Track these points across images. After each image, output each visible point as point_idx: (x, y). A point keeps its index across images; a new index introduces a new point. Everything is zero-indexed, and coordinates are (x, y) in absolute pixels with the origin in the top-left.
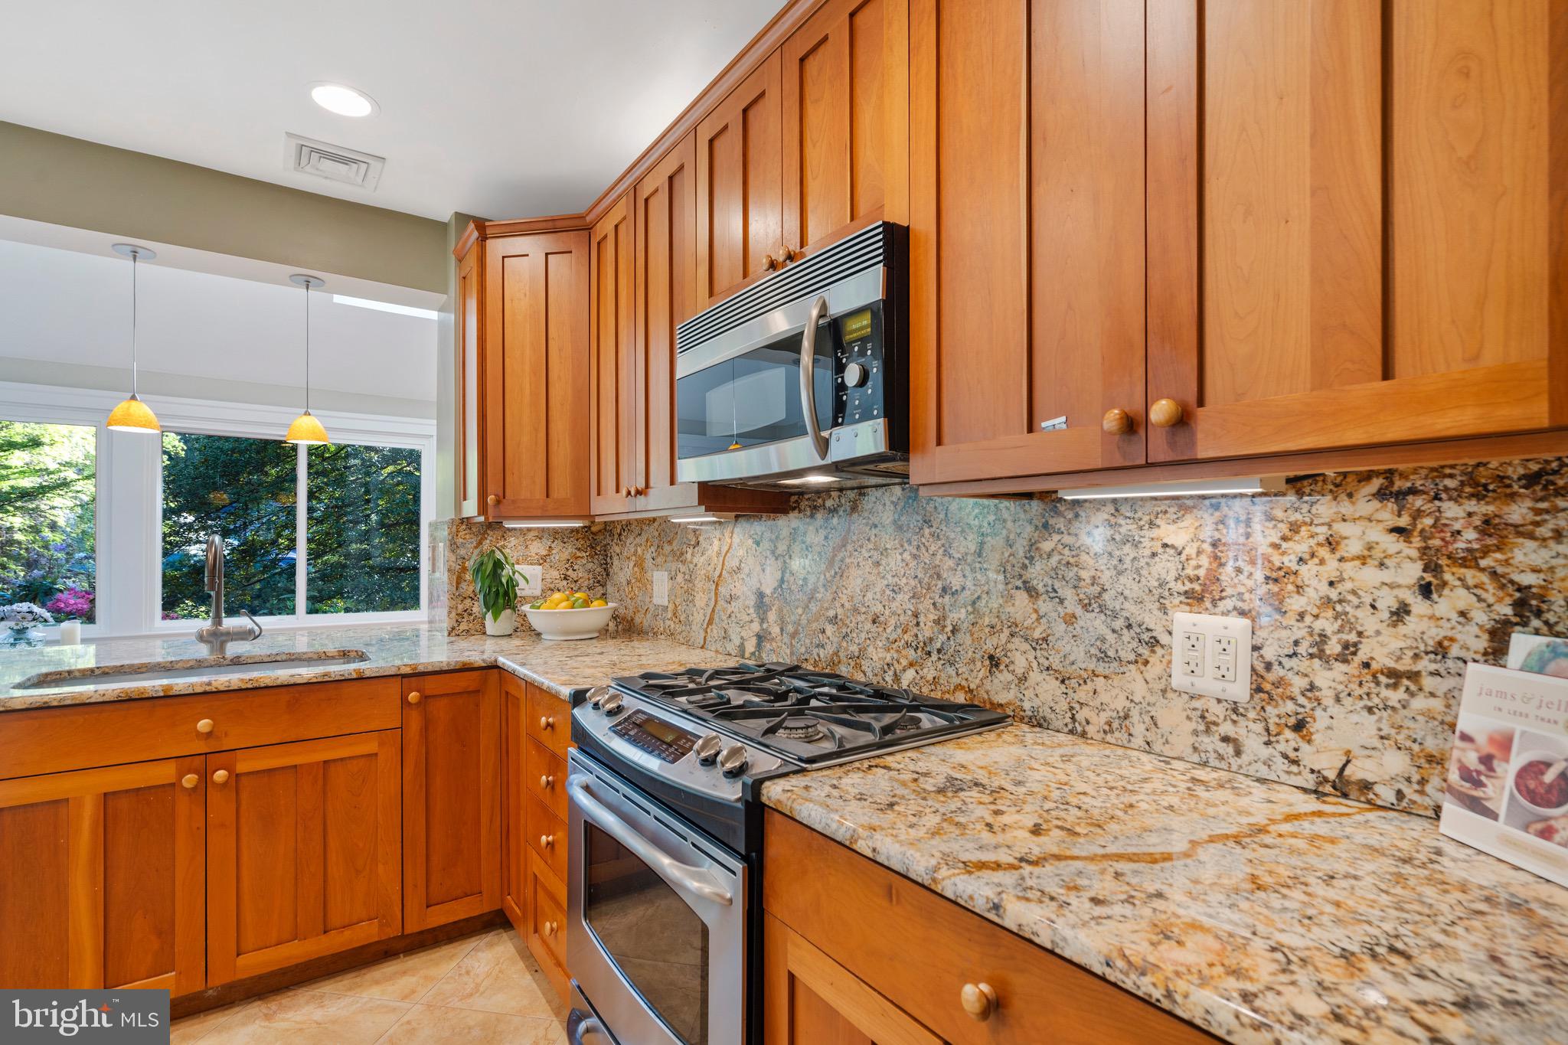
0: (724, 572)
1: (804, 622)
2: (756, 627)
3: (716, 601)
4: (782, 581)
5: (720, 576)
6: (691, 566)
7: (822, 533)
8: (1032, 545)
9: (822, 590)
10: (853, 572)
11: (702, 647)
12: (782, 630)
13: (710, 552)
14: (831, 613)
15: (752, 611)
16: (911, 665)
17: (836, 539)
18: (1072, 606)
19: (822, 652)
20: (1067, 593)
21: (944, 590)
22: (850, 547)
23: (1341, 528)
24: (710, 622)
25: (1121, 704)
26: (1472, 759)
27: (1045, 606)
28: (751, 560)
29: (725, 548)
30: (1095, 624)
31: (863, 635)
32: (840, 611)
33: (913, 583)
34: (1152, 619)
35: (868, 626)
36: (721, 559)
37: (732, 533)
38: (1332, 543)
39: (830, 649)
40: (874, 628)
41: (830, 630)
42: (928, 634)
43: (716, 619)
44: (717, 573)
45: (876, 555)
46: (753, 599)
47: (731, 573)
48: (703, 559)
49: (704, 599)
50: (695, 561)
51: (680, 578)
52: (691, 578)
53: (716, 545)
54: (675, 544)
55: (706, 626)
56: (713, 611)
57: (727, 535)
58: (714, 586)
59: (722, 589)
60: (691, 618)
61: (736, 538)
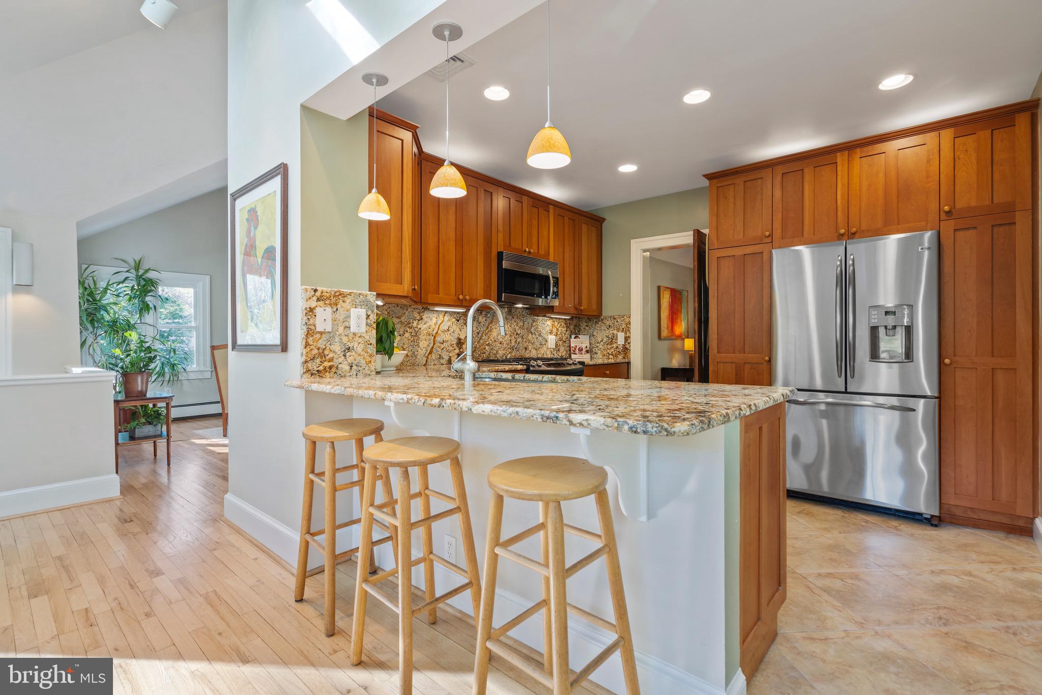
0: (439, 331)
1: (478, 346)
2: (457, 351)
3: (434, 344)
5: (437, 333)
6: (416, 329)
7: (484, 319)
8: (532, 324)
9: (484, 336)
10: (494, 330)
11: (425, 365)
13: (430, 323)
14: (488, 343)
15: (455, 345)
16: (510, 353)
17: (489, 320)
18: (537, 336)
19: (484, 355)
20: (537, 333)
21: (517, 334)
22: (493, 323)
23: (562, 323)
24: (431, 353)
25: (543, 352)
26: (573, 349)
27: (534, 336)
28: (454, 327)
29: (439, 322)
30: (540, 338)
31: (497, 348)
32: (490, 342)
33: (510, 333)
34: (546, 337)
35: (499, 345)
36: (437, 326)
37: (444, 315)
38: (561, 325)
39: (487, 353)
40: (500, 345)
41: (487, 348)
42: (513, 345)
43: (434, 351)
44: (435, 332)
46: (455, 342)
47: (444, 332)
48: (425, 326)
49: (426, 343)
50: (419, 327)
51: (407, 335)
52: (416, 334)
53: (434, 320)
54: (403, 319)
55: (427, 355)
56: (432, 348)
57: (441, 316)
58: (433, 338)
59: (438, 339)
60: (416, 353)
61: (446, 318)
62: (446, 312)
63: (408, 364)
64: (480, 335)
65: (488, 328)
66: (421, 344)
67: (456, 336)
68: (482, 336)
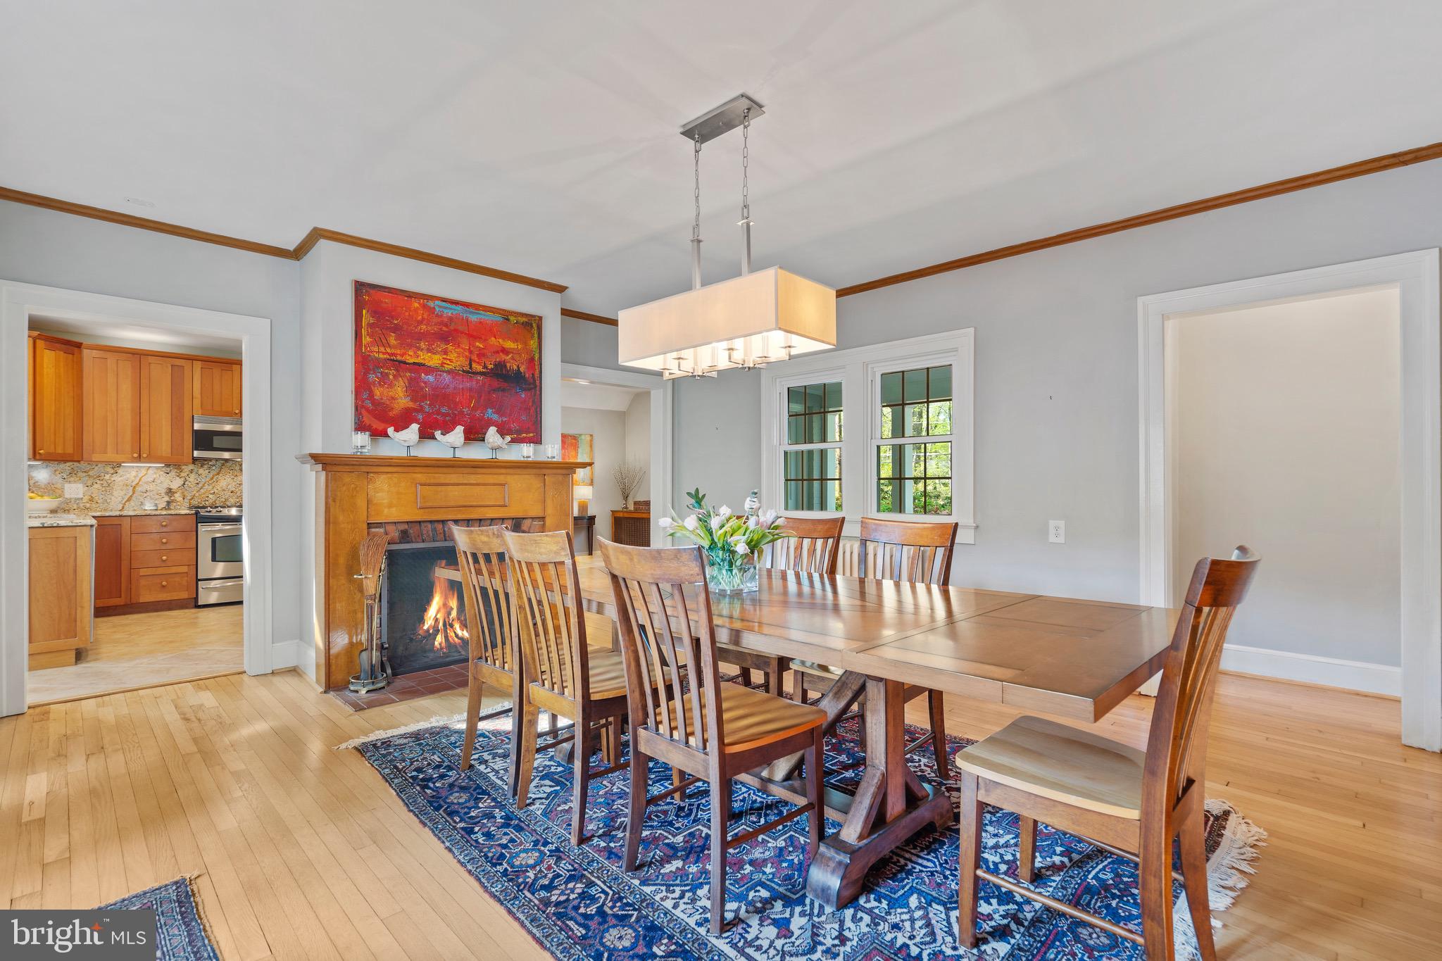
0: (140, 483)
2: (167, 499)
3: (134, 493)
4: (184, 484)
5: (137, 484)
6: (109, 481)
7: (207, 471)
11: (120, 510)
12: (184, 499)
13: (128, 476)
15: (163, 494)
17: (213, 473)
19: (207, 503)
24: (129, 500)
28: (162, 479)
29: (140, 475)
32: (216, 491)
36: (138, 479)
37: (148, 470)
41: (211, 496)
43: (134, 498)
44: (134, 483)
45: (233, 477)
46: (164, 491)
47: (147, 483)
48: (120, 479)
49: (122, 493)
50: (113, 479)
51: (96, 486)
52: (109, 486)
53: (134, 473)
54: (91, 473)
55: (124, 502)
56: (131, 496)
57: (144, 472)
58: (131, 488)
59: (139, 489)
60: (108, 501)
61: (150, 471)
62: (150, 467)
63: (98, 509)
64: (200, 485)
65: (212, 479)
66: (115, 493)
67: (165, 485)
68: (204, 485)
